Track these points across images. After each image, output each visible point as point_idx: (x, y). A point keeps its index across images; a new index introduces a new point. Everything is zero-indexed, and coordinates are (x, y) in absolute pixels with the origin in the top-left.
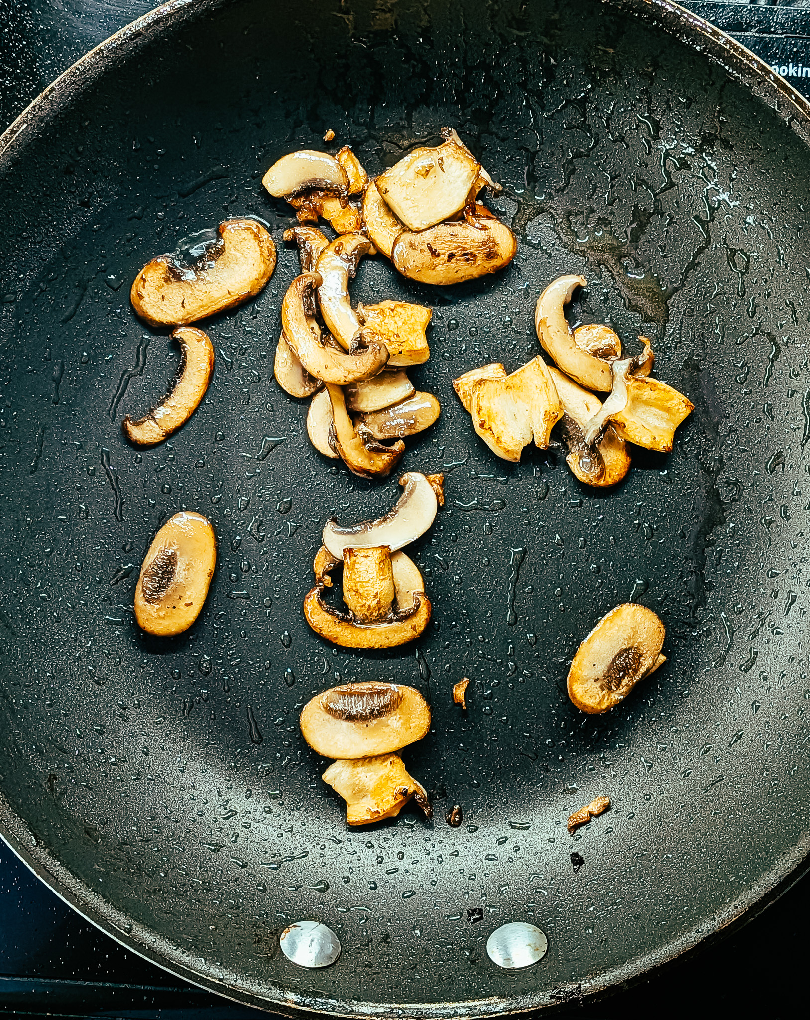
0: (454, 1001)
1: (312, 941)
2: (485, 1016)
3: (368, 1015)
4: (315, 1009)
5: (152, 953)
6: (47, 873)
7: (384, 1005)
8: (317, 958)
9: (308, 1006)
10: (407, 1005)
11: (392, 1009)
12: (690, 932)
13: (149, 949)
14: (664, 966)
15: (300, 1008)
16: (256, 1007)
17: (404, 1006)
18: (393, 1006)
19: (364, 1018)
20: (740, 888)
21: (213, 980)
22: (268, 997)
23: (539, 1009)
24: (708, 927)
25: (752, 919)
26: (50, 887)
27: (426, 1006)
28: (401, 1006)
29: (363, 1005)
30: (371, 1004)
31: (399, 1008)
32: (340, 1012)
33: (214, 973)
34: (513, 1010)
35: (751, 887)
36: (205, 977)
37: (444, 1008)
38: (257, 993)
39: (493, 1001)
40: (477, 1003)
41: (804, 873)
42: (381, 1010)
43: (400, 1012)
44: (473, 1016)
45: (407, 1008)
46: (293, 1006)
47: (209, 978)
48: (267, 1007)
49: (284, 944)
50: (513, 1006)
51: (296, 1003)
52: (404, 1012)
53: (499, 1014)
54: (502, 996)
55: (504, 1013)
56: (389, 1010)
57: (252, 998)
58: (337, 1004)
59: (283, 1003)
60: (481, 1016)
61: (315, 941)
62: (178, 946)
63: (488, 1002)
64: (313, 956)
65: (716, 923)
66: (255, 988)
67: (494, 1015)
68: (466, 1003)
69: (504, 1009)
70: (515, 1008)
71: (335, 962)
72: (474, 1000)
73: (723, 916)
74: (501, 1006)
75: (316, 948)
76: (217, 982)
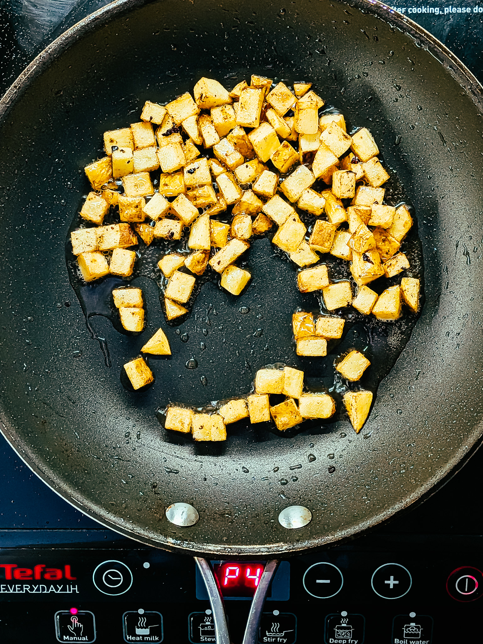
0: (259, 544)
1: (183, 512)
2: (276, 553)
3: (212, 551)
4: (183, 547)
5: (95, 515)
6: (39, 471)
7: (221, 546)
8: (185, 521)
9: (179, 545)
10: (234, 546)
11: (225, 548)
12: (388, 509)
13: (94, 512)
14: (374, 527)
15: (175, 546)
16: (151, 545)
17: (232, 546)
18: (225, 546)
19: (210, 552)
20: (416, 486)
21: (128, 530)
22: (158, 540)
23: (305, 549)
24: (398, 506)
25: (422, 503)
26: (41, 478)
27: (244, 547)
28: (230, 546)
29: (209, 546)
30: (214, 545)
31: (229, 548)
32: (197, 549)
33: (128, 526)
34: (291, 549)
35: (422, 485)
36: (123, 528)
37: (254, 548)
38: (152, 538)
39: (280, 545)
40: (271, 546)
41: (451, 478)
42: (219, 548)
43: (229, 550)
44: (269, 552)
45: (233, 548)
46: (171, 545)
47: (126, 529)
48: (157, 545)
49: (168, 514)
50: (291, 548)
51: (172, 544)
52: (232, 550)
53: (283, 552)
54: (285, 542)
55: (286, 551)
56: (223, 548)
57: (149, 540)
58: (195, 545)
59: (166, 543)
60: (274, 553)
61: (185, 513)
62: (109, 512)
63: (278, 545)
64: (183, 520)
65: (402, 504)
66: (151, 535)
67: (280, 552)
68: (266, 546)
69: (286, 549)
70: (293, 549)
71: (195, 524)
72: (270, 544)
73: (407, 501)
74: (284, 548)
75: (185, 516)
76: (130, 531)
